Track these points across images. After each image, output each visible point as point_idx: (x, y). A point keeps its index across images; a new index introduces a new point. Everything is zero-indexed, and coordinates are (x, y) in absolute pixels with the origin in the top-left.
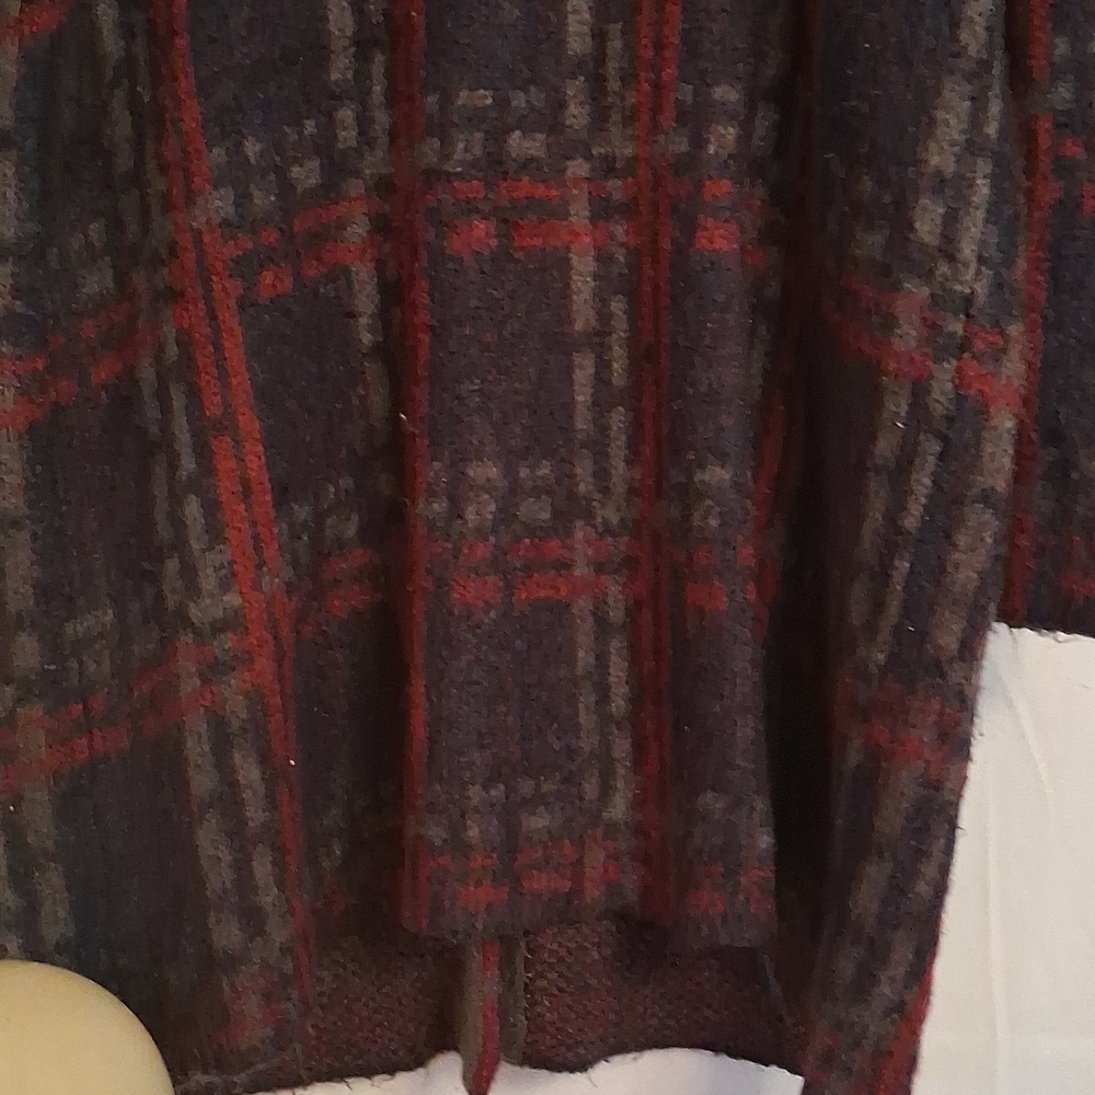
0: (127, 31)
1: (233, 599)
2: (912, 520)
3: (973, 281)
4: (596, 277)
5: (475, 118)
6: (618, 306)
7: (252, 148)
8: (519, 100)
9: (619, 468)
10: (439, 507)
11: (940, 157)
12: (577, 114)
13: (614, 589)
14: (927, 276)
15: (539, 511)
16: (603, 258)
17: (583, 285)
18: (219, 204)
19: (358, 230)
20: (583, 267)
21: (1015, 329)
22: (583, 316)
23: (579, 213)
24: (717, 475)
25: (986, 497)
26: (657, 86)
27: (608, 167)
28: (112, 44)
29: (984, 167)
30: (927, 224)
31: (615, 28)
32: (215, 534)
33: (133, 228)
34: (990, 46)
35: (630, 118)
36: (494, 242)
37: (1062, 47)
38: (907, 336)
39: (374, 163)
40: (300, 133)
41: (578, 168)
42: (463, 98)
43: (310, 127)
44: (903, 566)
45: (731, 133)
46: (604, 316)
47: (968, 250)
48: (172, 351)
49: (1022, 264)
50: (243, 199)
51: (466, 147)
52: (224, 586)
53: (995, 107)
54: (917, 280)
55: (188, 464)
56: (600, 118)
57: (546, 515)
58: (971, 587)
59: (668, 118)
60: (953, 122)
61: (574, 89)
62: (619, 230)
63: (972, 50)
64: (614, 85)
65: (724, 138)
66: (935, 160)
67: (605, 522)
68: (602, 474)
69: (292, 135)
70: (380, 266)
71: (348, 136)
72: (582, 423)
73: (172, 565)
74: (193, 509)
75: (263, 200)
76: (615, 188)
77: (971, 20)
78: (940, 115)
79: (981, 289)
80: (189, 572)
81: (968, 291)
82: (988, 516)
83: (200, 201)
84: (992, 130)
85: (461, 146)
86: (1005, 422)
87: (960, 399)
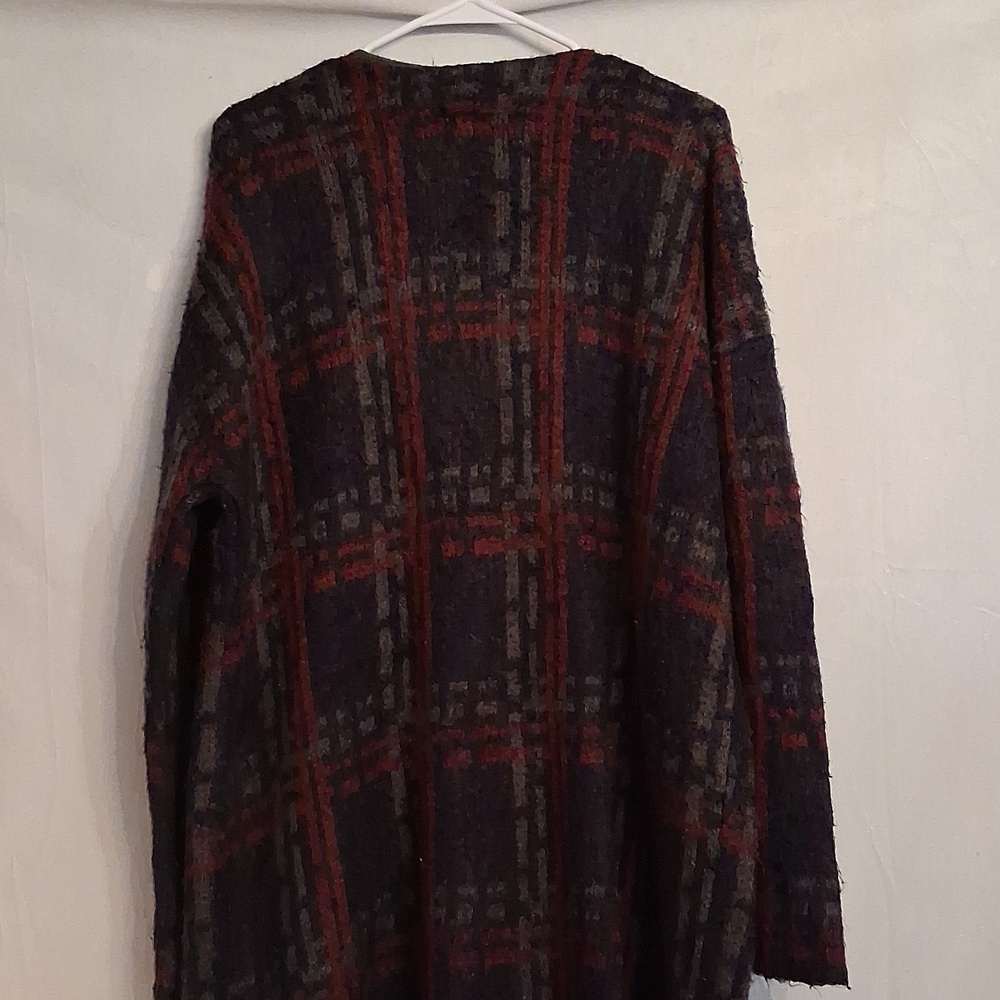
0: (272, 654)
1: (326, 969)
2: (703, 917)
3: (725, 786)
4: (527, 776)
5: (459, 696)
6: (539, 792)
7: (340, 716)
8: (483, 685)
9: (543, 886)
10: (442, 912)
11: (703, 721)
12: (514, 689)
13: (543, 957)
14: (702, 783)
15: (498, 912)
16: (531, 766)
17: (520, 781)
18: (322, 746)
19: (395, 752)
20: (519, 770)
21: (749, 812)
22: (521, 800)
23: (517, 741)
24: (597, 890)
25: (740, 905)
26: (556, 675)
27: (531, 717)
28: (265, 661)
29: (727, 726)
30: (699, 756)
31: (533, 646)
32: (317, 932)
33: (273, 757)
34: (725, 663)
35: (543, 691)
36: (470, 761)
37: (763, 662)
38: (693, 815)
39: (403, 716)
40: (365, 704)
41: (515, 717)
42: (452, 685)
43: (369, 700)
44: (700, 943)
45: (597, 701)
46: (532, 798)
47: (721, 770)
48: (295, 827)
49: (751, 775)
50: (334, 743)
51: (454, 711)
52: (321, 963)
53: (731, 694)
54: (696, 785)
55: (302, 891)
56: (526, 692)
57: (502, 914)
58: (736, 956)
59: (562, 694)
60: (708, 702)
61: (512, 676)
62: (539, 750)
63: (716, 666)
64: (533, 674)
65: (592, 703)
66: (701, 722)
67: (537, 916)
68: (533, 889)
69: (359, 705)
70: (407, 772)
71: (389, 702)
72: (522, 859)
73: (291, 951)
74: (304, 916)
75: (345, 743)
76: (536, 728)
77: (714, 651)
78: (702, 699)
79: (729, 790)
80: (301, 953)
81: (723, 791)
82: (743, 914)
83: (311, 746)
84: (729, 705)
85: (451, 711)
86: (748, 863)
87: (723, 850)
